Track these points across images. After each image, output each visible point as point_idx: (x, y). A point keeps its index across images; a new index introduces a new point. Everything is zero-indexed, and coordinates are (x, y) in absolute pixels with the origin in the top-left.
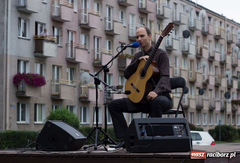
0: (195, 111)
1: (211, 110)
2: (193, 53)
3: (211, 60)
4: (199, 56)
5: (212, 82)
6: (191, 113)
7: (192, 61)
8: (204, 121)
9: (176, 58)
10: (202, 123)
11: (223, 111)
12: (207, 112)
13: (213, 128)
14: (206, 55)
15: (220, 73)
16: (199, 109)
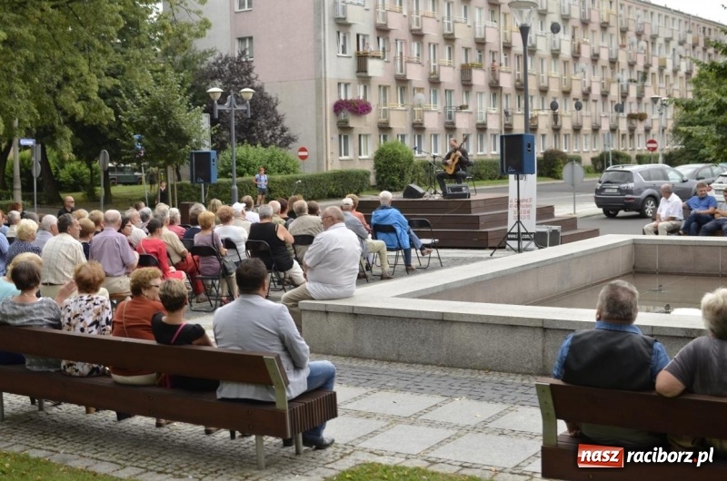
0: (571, 132)
1: (596, 130)
2: (566, 52)
3: (596, 58)
4: (576, 55)
5: (596, 91)
6: (566, 135)
7: (565, 62)
8: (586, 145)
9: (542, 60)
10: (582, 148)
11: (613, 130)
12: (590, 132)
13: (597, 155)
14: (586, 53)
15: (609, 76)
16: (577, 130)
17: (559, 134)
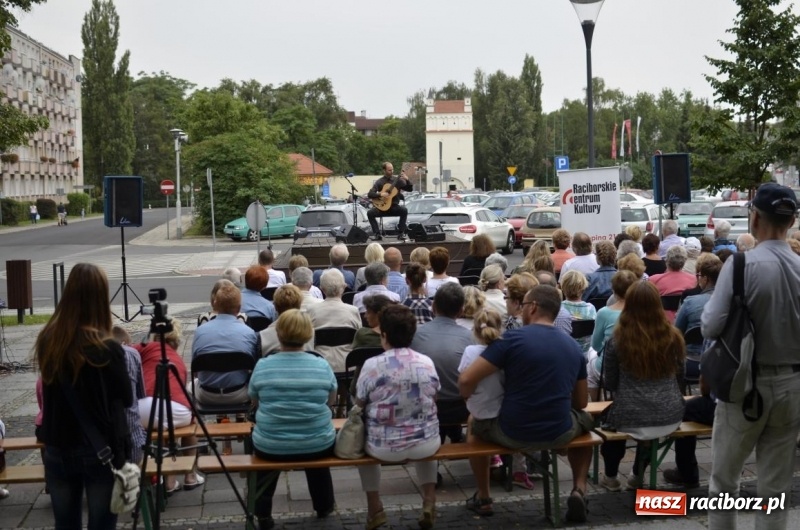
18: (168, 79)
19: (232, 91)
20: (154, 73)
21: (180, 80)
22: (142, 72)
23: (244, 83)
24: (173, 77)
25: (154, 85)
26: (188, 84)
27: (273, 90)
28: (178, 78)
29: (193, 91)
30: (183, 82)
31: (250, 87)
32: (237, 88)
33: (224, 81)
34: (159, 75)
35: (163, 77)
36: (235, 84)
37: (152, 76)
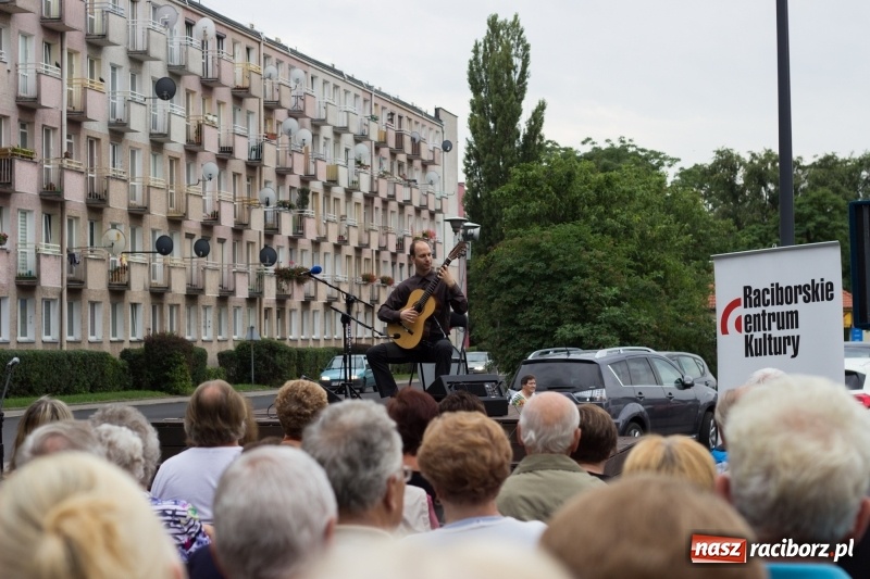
0: (182, 301)
1: (224, 298)
2: (179, 138)
3: (224, 156)
4: (194, 148)
5: (228, 221)
6: (172, 306)
7: (173, 160)
8: (205, 327)
9: (133, 152)
10: (199, 332)
11: (253, 300)
12: (213, 303)
13: (231, 347)
14: (211, 145)
16: (193, 295)
17: (161, 305)
18: (631, 150)
19: (734, 171)
20: (608, 141)
21: (652, 152)
22: (589, 139)
23: (753, 155)
24: (640, 147)
25: (605, 160)
26: (665, 158)
27: (804, 168)
28: (649, 149)
29: (676, 169)
30: (657, 155)
31: (763, 162)
32: (743, 164)
33: (718, 152)
34: (618, 145)
35: (624, 149)
36: (738, 157)
37: (604, 146)
